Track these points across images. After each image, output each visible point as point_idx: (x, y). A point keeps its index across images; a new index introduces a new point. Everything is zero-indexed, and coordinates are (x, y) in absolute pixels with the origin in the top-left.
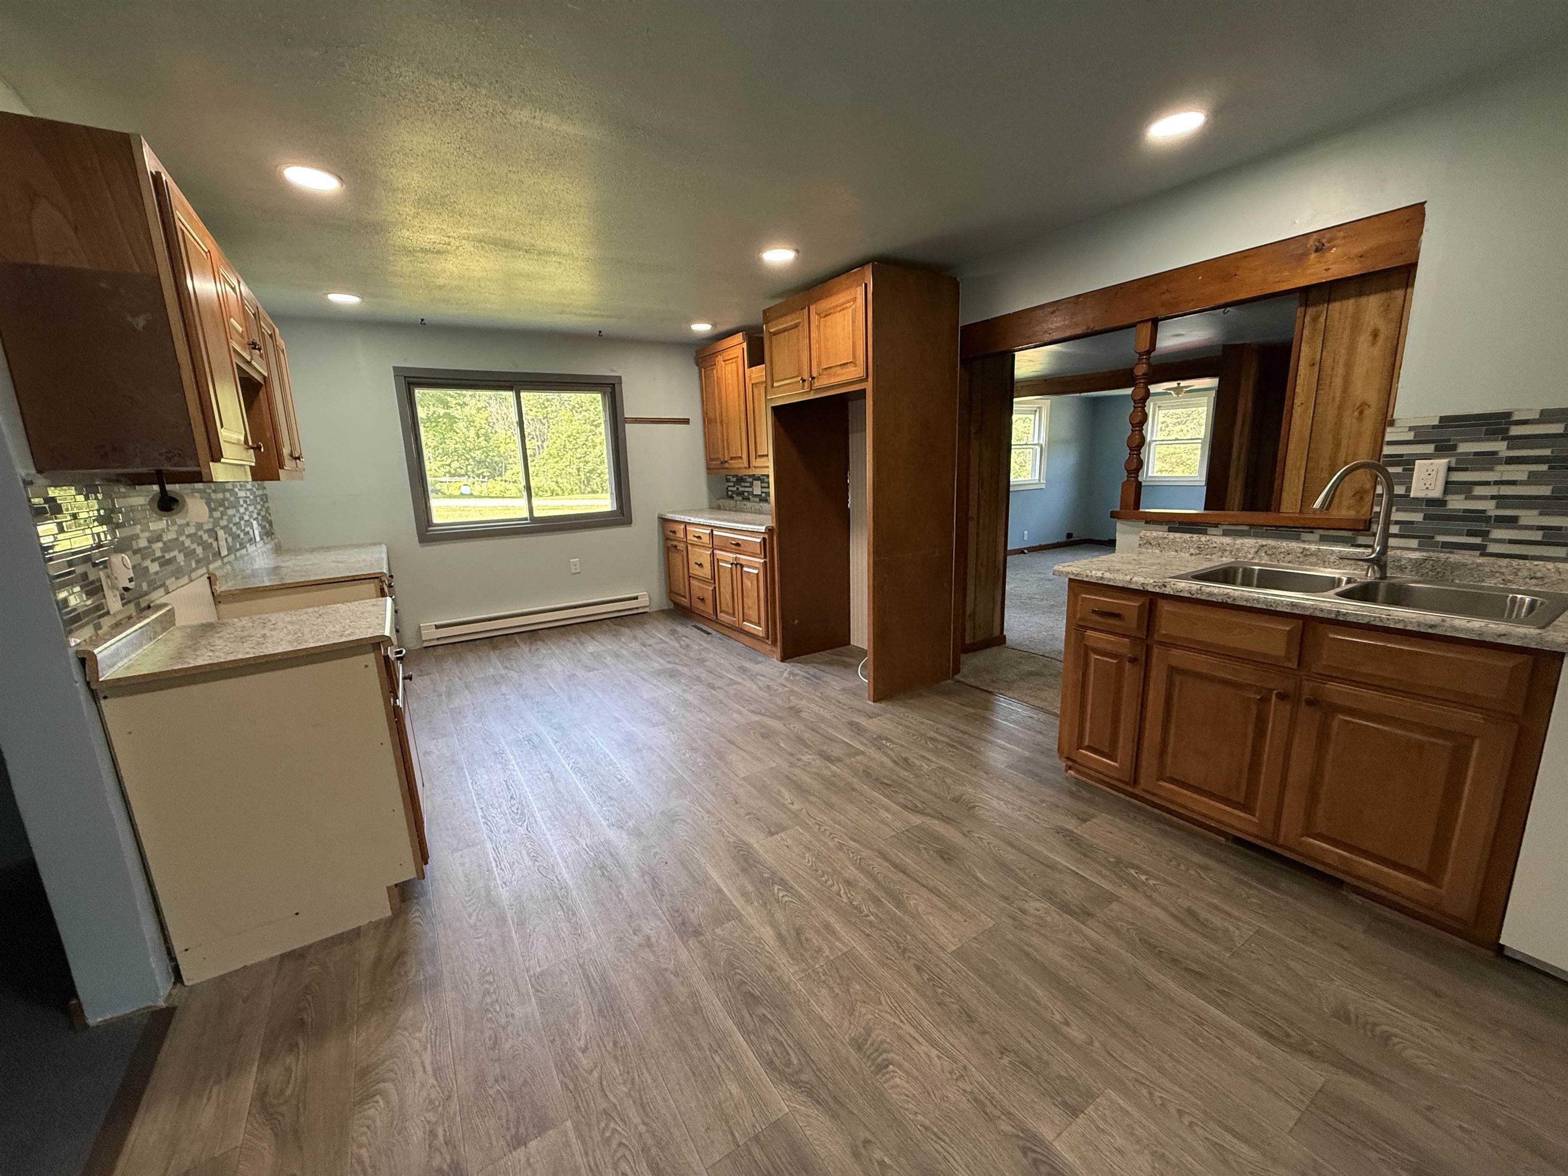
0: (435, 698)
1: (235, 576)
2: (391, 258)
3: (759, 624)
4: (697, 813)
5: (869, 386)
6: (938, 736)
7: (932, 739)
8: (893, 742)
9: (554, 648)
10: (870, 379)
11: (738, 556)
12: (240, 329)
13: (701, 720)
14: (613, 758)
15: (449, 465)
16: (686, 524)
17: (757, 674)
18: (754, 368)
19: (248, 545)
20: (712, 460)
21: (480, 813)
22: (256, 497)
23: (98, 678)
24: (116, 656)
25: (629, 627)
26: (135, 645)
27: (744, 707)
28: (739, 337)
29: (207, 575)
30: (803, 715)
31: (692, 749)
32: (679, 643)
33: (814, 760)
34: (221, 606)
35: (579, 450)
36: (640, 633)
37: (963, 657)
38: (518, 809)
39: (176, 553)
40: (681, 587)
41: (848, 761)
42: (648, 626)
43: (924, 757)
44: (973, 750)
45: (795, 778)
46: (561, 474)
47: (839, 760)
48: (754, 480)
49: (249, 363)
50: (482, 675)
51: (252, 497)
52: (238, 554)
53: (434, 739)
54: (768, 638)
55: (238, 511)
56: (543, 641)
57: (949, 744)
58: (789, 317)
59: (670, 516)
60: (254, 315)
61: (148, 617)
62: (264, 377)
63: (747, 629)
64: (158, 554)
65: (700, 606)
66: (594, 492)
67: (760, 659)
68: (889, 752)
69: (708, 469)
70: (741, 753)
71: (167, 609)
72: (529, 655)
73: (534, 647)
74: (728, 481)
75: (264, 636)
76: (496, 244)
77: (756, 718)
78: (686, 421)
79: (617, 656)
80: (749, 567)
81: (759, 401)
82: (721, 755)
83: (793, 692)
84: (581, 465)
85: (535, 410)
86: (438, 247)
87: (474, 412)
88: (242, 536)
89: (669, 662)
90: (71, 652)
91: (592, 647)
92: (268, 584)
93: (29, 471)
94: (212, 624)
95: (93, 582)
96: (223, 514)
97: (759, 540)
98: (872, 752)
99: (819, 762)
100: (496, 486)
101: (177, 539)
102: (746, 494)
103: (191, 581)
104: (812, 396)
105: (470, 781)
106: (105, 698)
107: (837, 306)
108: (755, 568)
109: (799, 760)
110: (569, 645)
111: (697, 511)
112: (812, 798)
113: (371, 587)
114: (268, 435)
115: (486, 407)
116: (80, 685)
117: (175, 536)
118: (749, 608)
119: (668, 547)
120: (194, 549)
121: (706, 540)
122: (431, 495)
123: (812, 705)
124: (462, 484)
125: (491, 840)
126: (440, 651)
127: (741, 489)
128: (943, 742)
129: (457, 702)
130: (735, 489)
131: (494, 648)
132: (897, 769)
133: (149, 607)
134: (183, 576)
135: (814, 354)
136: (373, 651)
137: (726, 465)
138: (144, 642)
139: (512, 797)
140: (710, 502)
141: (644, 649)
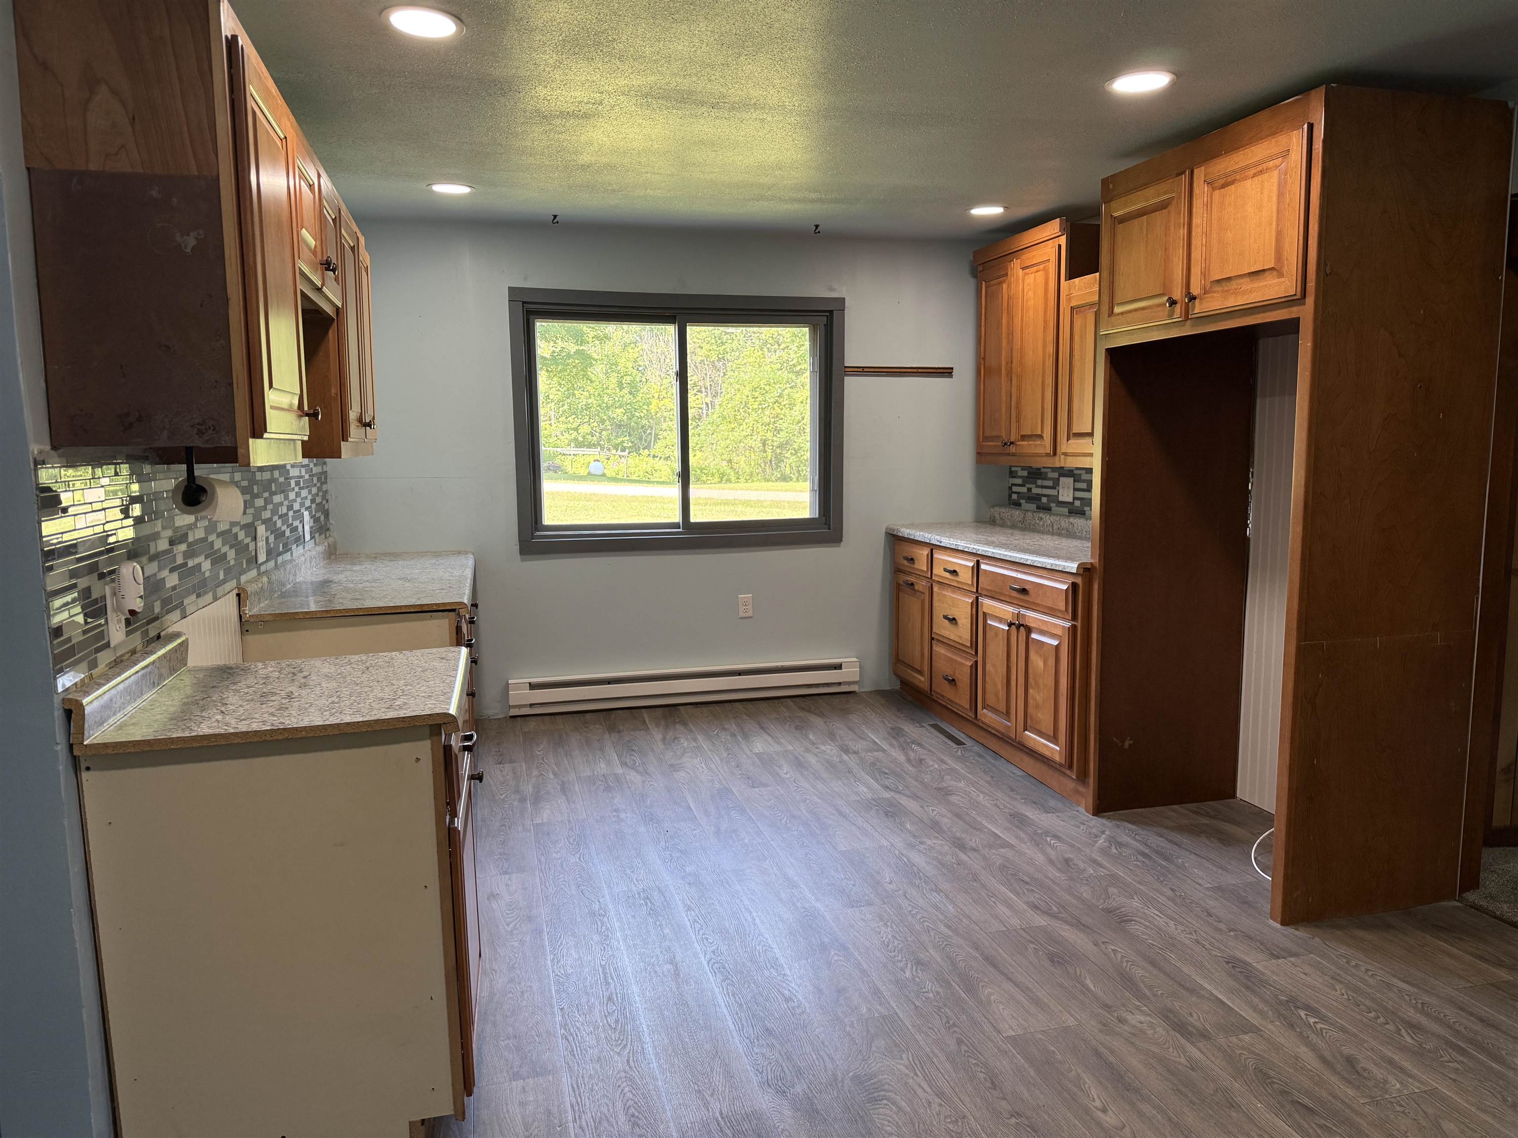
0: (516, 803)
1: (273, 591)
2: (519, 130)
3: (1054, 739)
4: (919, 1091)
5: (1306, 313)
6: (1424, 1021)
7: (1414, 1027)
8: (1323, 1018)
9: (700, 738)
10: (1310, 300)
11: (1023, 611)
12: (312, 242)
13: (937, 908)
14: (778, 955)
15: (576, 429)
16: (933, 548)
17: (1047, 833)
18: (1077, 280)
19: (294, 547)
20: (986, 438)
21: (559, 1018)
22: (311, 476)
23: (83, 741)
24: (108, 708)
25: (821, 715)
26: (134, 693)
27: (1017, 894)
28: (1053, 227)
29: (235, 592)
30: (1133, 928)
31: (919, 963)
32: (906, 755)
33: (1152, 1026)
34: (249, 638)
35: (767, 412)
36: (839, 727)
37: (1488, 855)
38: (617, 1021)
39: (201, 559)
40: (915, 651)
41: (1221, 1040)
42: (854, 718)
43: (1391, 1062)
44: (1509, 1067)
45: (1112, 1059)
46: (737, 448)
47: (1204, 1035)
48: (1061, 475)
49: (319, 290)
50: (588, 773)
51: (307, 477)
52: (280, 559)
53: (506, 873)
54: (1070, 767)
55: (287, 497)
56: (685, 724)
57: (1448, 1043)
58: (1150, 191)
59: (906, 532)
60: (334, 220)
61: (155, 652)
62: (338, 310)
63: (1030, 744)
64: (180, 560)
65: (947, 691)
66: (785, 478)
67: (1052, 803)
68: (1313, 1037)
69: (979, 454)
70: (1008, 986)
71: (179, 641)
72: (660, 745)
73: (670, 735)
74: (1012, 474)
75: (290, 696)
76: (667, 98)
77: (1040, 921)
78: (946, 372)
79: (800, 765)
80: (1042, 632)
81: (1083, 338)
82: (970, 988)
83: (1114, 878)
84: (769, 435)
85: (706, 346)
86: (584, 108)
87: (618, 349)
88: (288, 533)
89: (887, 788)
90: (57, 701)
91: (761, 744)
92: (313, 608)
93: (42, 447)
94: (231, 668)
95: (96, 601)
96: (267, 501)
97: (1065, 587)
98: (1274, 1029)
99: (1161, 1031)
100: (639, 463)
101: (204, 540)
102: (1044, 500)
103: (216, 599)
104: (1188, 330)
105: (550, 957)
106: (88, 769)
107: (1248, 167)
108: (1053, 636)
109: (1121, 1020)
110: (724, 736)
111: (953, 525)
112: (1145, 1108)
113: (442, 625)
114: (333, 391)
115: (635, 343)
116: (61, 748)
117: (203, 535)
118: (1037, 707)
119: (898, 585)
120: (225, 554)
121: (966, 577)
122: (544, 475)
123: (1152, 912)
124: (591, 459)
125: (570, 1069)
126: (532, 724)
127: (1035, 491)
128: (1439, 1036)
129: (546, 814)
130: (1024, 490)
131: (612, 729)
132: (1328, 1076)
133: (159, 637)
134: (206, 593)
135: (1196, 255)
136: (431, 735)
137: (1013, 449)
138: (145, 689)
139: (610, 999)
140: (978, 509)
141: (845, 757)
